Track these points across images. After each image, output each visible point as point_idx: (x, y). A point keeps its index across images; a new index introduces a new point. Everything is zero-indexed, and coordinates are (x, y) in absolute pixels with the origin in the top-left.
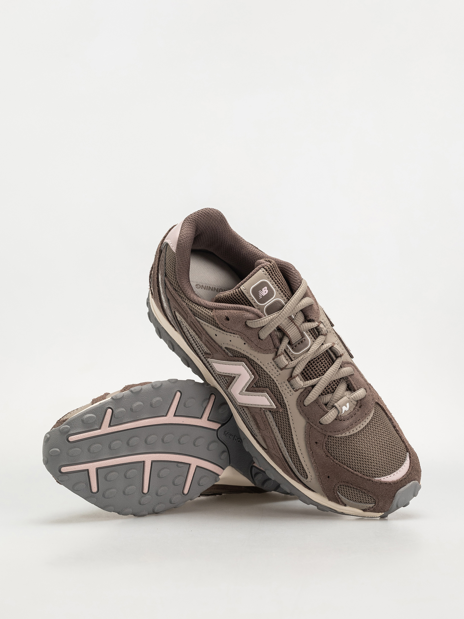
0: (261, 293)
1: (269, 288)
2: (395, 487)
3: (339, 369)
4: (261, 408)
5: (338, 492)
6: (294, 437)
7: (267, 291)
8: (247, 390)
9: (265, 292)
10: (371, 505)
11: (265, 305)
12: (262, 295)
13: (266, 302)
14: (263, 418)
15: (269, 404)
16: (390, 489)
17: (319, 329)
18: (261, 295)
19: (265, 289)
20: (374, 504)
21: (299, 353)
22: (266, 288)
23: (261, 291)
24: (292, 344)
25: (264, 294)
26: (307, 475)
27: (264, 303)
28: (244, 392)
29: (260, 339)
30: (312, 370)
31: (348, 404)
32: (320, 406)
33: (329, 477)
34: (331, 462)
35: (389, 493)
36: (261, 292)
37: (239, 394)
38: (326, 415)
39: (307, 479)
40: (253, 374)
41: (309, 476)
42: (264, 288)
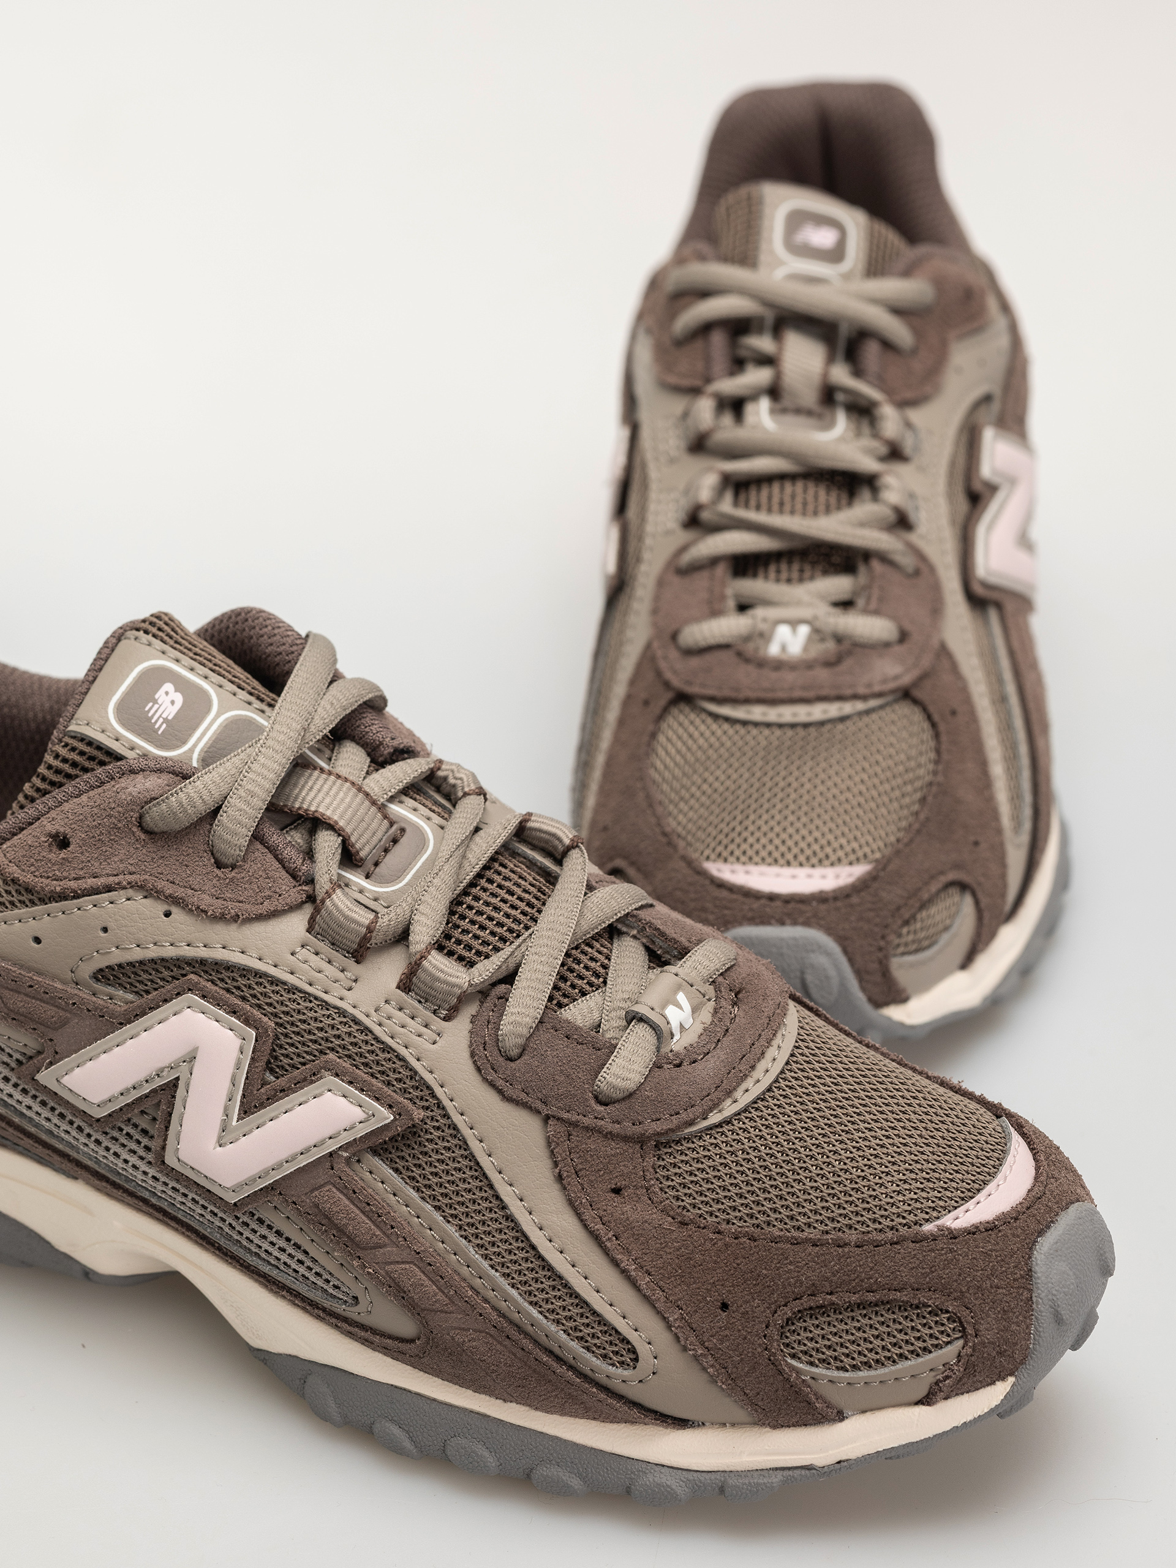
0: (156, 711)
1: (181, 685)
2: (1018, 1236)
3: (586, 894)
4: (331, 1154)
5: (789, 1360)
6: (517, 1209)
7: (179, 699)
8: (246, 1111)
9: (173, 702)
10: (949, 1353)
11: (192, 750)
12: (164, 716)
13: (190, 735)
14: (354, 1192)
15: (358, 1114)
16: (998, 1247)
17: (445, 778)
18: (158, 718)
19: (167, 693)
20: (961, 1342)
21: (401, 885)
22: (168, 687)
23: (153, 706)
24: (362, 859)
25: (171, 712)
26: (633, 1351)
27: (184, 742)
28: (234, 1123)
29: (226, 867)
30: (482, 928)
31: (681, 997)
32: (575, 1037)
33: (724, 1306)
34: (712, 1240)
35: (1001, 1267)
36: (156, 706)
37: (219, 1149)
38: (612, 1058)
39: (639, 1365)
40: (247, 1022)
41: (642, 1349)
42: (161, 692)
